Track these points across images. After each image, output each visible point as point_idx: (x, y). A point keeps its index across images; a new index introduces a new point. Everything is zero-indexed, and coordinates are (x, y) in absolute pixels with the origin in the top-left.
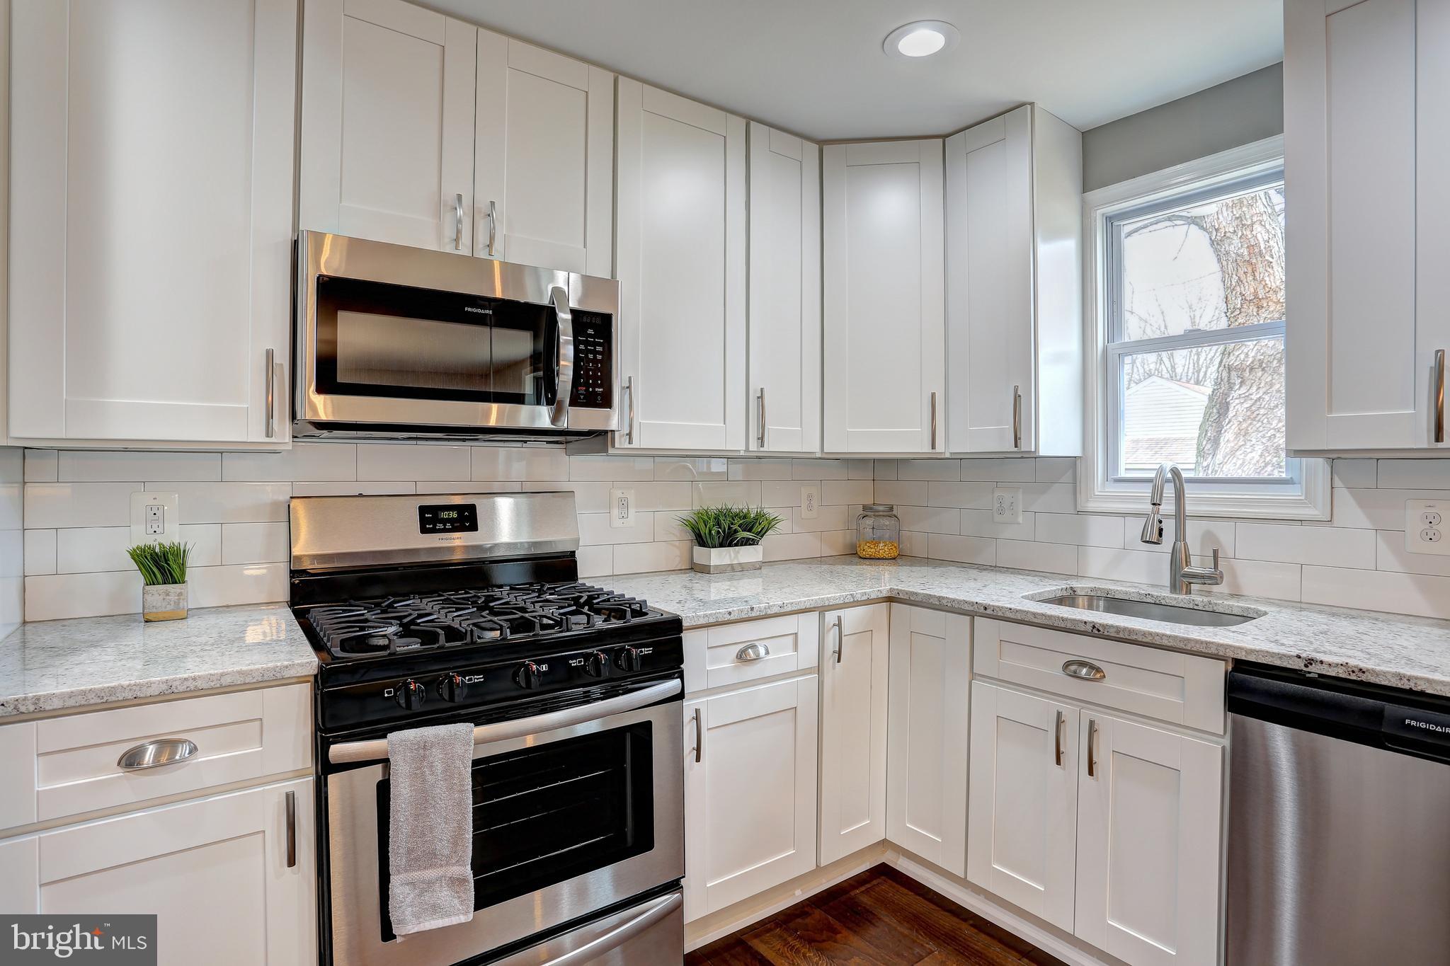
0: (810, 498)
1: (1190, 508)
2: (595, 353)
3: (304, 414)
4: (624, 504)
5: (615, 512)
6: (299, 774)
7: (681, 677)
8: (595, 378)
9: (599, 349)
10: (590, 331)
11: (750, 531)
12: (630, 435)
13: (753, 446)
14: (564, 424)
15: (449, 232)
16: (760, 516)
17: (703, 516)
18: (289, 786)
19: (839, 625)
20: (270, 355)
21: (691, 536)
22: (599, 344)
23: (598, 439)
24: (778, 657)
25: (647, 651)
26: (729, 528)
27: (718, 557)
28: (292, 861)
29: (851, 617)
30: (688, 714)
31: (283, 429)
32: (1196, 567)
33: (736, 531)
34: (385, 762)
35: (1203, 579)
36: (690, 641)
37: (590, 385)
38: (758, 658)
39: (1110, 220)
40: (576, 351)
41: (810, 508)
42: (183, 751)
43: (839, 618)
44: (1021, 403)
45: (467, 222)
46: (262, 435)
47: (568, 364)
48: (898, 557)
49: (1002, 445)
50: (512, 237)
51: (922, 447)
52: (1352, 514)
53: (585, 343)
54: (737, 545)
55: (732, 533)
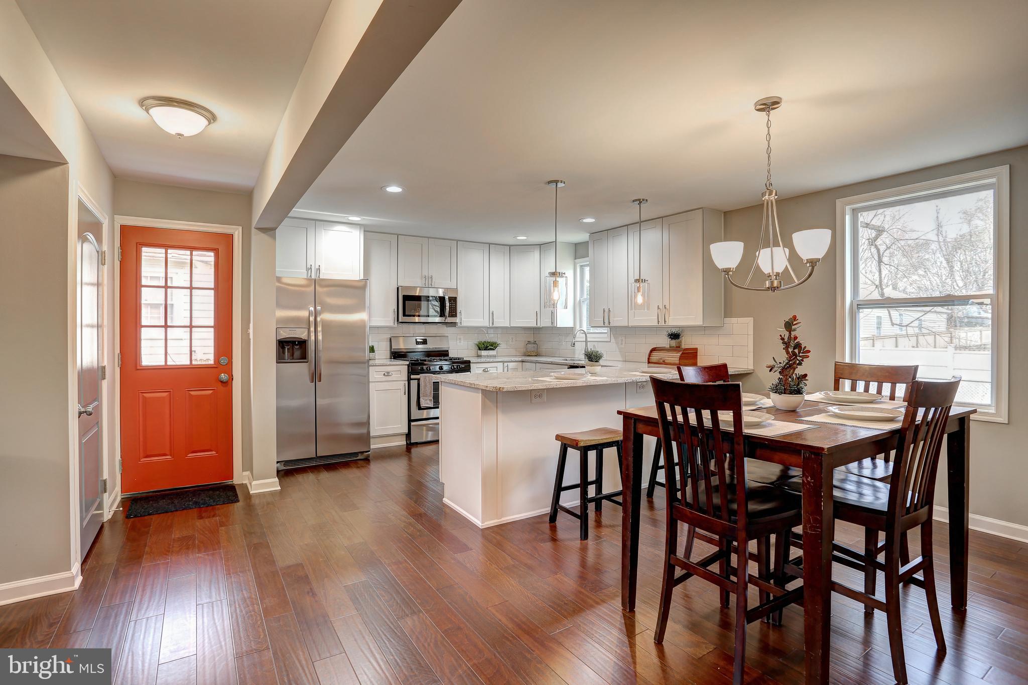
0: (512, 339)
3: (400, 321)
4: (460, 339)
5: (458, 341)
6: (405, 380)
7: (470, 372)
8: (453, 311)
10: (453, 301)
11: (492, 346)
12: (461, 323)
13: (491, 325)
14: (446, 321)
15: (424, 283)
16: (495, 343)
17: (480, 343)
18: (405, 382)
19: (508, 366)
20: (394, 309)
21: (478, 348)
22: (454, 304)
23: (454, 324)
25: (463, 366)
27: (484, 353)
28: (405, 394)
29: (511, 365)
31: (396, 322)
33: (489, 346)
34: (419, 380)
36: (472, 365)
37: (452, 314)
38: (488, 371)
39: (581, 266)
40: (450, 304)
41: (512, 341)
42: (390, 374)
43: (508, 364)
44: (553, 315)
45: (427, 280)
46: (392, 324)
47: (447, 308)
48: (538, 355)
49: (549, 324)
50: (436, 282)
51: (534, 325)
52: (613, 340)
53: (451, 304)
54: (489, 350)
55: (487, 347)
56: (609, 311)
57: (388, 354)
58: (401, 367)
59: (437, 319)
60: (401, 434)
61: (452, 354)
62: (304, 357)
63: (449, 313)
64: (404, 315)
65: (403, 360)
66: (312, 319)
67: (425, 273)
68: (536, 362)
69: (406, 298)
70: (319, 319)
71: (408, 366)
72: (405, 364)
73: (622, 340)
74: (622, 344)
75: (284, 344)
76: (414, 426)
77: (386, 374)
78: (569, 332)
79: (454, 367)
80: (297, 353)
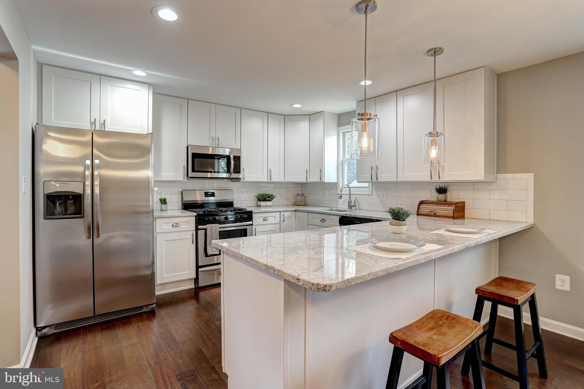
0: (285, 192)
1: (352, 193)
2: (237, 163)
3: (190, 176)
4: (243, 192)
5: (241, 194)
6: (193, 230)
7: (252, 221)
9: (238, 163)
10: (236, 159)
11: (270, 198)
12: (244, 178)
13: (269, 180)
14: (231, 177)
15: (211, 142)
16: (272, 196)
17: (259, 195)
18: (193, 232)
19: (284, 215)
20: (184, 165)
21: (257, 199)
22: (238, 162)
23: (238, 179)
24: (271, 220)
25: (247, 216)
26: (265, 197)
27: (262, 203)
28: (193, 243)
29: (286, 214)
30: (254, 229)
31: (186, 177)
32: (353, 204)
33: (266, 198)
34: (206, 229)
35: (353, 206)
36: (254, 216)
37: (236, 169)
38: (267, 220)
39: (343, 133)
40: (234, 162)
41: (285, 194)
42: (179, 225)
43: (284, 214)
44: (321, 172)
45: (214, 140)
46: (182, 179)
47: (232, 166)
48: (305, 205)
49: (318, 180)
50: (222, 142)
51: (304, 180)
52: (374, 193)
53: (236, 162)
54: (267, 201)
55: (265, 198)
56: (377, 168)
57: (180, 205)
58: (190, 218)
59: (225, 175)
60: (190, 279)
61: (236, 205)
62: (79, 212)
63: (234, 169)
64: (193, 171)
65: (191, 211)
66: (88, 173)
67: (213, 135)
68: (308, 212)
69: (195, 156)
70: (96, 173)
71: (196, 217)
72: (193, 215)
73: (384, 194)
74: (383, 197)
75: (56, 198)
76: (201, 271)
77: (175, 225)
78: (333, 186)
79: (238, 217)
80: (71, 209)
